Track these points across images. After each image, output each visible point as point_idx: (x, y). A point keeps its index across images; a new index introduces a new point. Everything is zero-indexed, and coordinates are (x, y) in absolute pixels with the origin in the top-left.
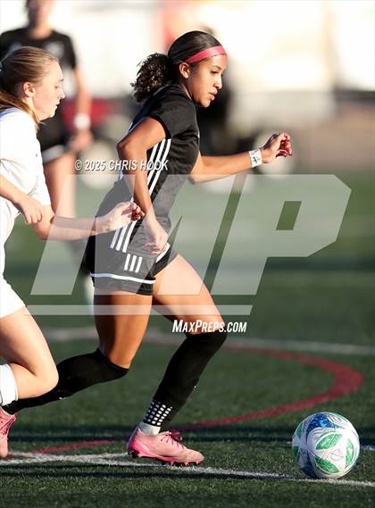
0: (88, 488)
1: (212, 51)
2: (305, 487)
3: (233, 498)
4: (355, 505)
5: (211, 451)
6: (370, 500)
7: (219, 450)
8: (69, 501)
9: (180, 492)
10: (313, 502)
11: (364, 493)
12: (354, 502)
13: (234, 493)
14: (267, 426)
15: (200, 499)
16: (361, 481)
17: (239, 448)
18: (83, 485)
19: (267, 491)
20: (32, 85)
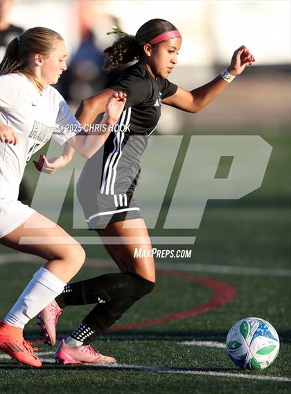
0: (20, 380)
1: (170, 34)
2: (191, 378)
3: (134, 387)
4: (230, 392)
5: (117, 351)
6: (242, 388)
7: (124, 349)
8: (5, 390)
9: (93, 383)
10: (197, 390)
11: (238, 383)
12: (230, 390)
13: (135, 383)
14: (161, 330)
15: (108, 388)
16: (235, 373)
17: (140, 348)
18: (16, 378)
19: (161, 382)
20: (41, 56)
